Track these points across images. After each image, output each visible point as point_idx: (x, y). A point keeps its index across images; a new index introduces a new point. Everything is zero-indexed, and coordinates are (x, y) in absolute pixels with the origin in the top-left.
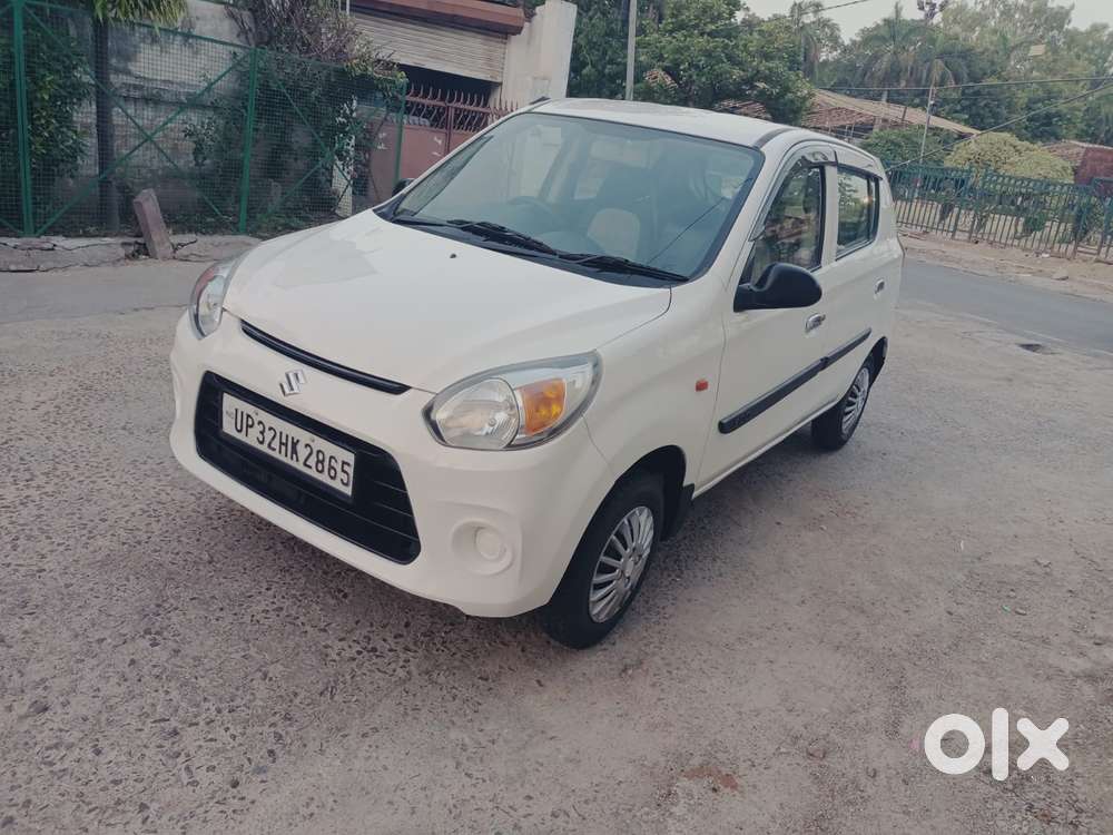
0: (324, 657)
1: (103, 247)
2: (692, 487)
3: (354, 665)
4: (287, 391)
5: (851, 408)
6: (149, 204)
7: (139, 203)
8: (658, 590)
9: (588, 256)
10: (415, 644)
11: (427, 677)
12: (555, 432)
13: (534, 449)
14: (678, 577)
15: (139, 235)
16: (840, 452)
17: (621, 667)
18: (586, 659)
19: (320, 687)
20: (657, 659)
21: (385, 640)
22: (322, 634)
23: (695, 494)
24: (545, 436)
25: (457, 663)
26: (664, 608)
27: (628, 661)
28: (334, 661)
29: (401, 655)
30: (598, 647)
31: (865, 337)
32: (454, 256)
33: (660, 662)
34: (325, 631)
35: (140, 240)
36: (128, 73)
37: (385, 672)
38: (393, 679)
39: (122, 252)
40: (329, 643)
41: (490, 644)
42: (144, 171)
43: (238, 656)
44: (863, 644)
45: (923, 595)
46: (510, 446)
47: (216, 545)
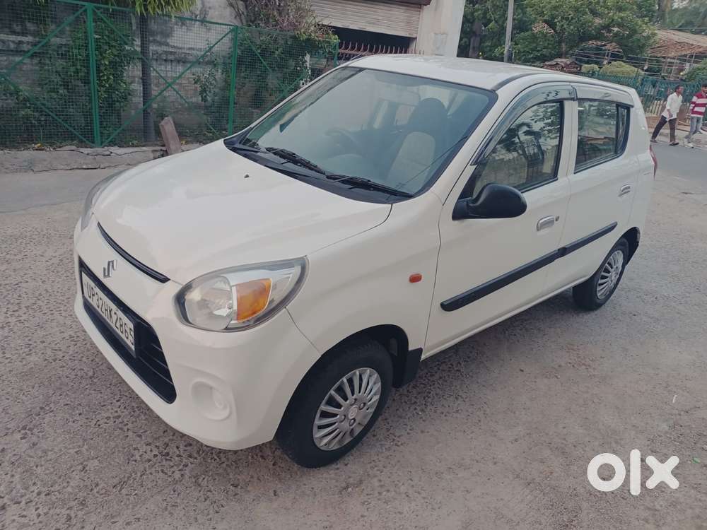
0: (129, 458)
1: (142, 154)
2: (420, 351)
3: (147, 465)
4: (107, 274)
5: (604, 281)
6: (168, 126)
7: (162, 126)
8: (401, 420)
9: (343, 177)
10: (198, 452)
11: (194, 480)
12: (259, 320)
13: (245, 332)
14: (422, 411)
15: (164, 146)
16: (596, 312)
17: (344, 485)
18: (320, 476)
19: (116, 481)
20: (375, 480)
21: (178, 448)
22: (138, 438)
23: (423, 357)
24: (252, 323)
25: (221, 471)
26: (399, 437)
27: (351, 480)
28: (136, 461)
29: (184, 460)
30: (334, 466)
31: (611, 228)
32: (247, 176)
33: (377, 484)
34: (140, 436)
35: (164, 148)
36: (167, 45)
37: (166, 474)
38: (170, 479)
39: (152, 155)
40: (139, 446)
41: (252, 457)
42: (176, 104)
43: (72, 451)
44: (552, 482)
45: (623, 442)
46: (227, 329)
47: (102, 364)
